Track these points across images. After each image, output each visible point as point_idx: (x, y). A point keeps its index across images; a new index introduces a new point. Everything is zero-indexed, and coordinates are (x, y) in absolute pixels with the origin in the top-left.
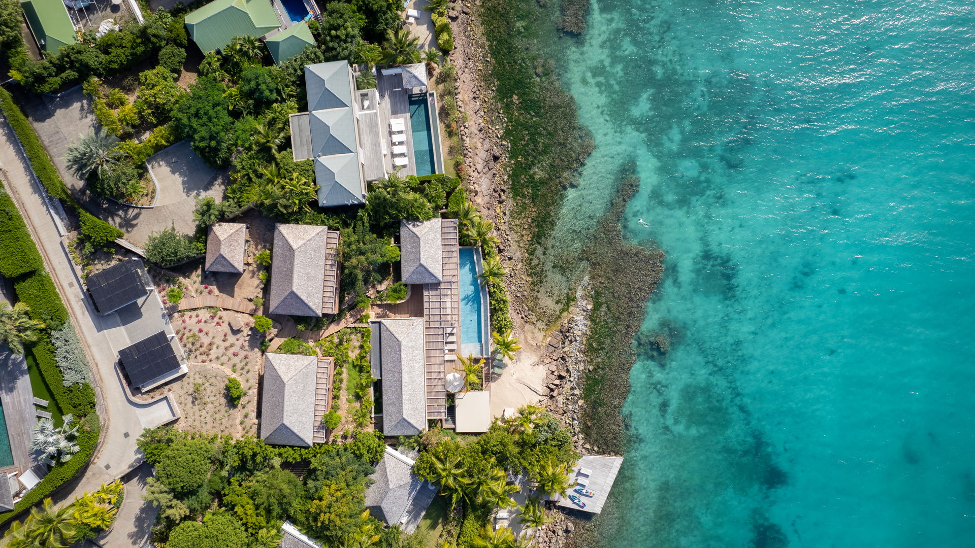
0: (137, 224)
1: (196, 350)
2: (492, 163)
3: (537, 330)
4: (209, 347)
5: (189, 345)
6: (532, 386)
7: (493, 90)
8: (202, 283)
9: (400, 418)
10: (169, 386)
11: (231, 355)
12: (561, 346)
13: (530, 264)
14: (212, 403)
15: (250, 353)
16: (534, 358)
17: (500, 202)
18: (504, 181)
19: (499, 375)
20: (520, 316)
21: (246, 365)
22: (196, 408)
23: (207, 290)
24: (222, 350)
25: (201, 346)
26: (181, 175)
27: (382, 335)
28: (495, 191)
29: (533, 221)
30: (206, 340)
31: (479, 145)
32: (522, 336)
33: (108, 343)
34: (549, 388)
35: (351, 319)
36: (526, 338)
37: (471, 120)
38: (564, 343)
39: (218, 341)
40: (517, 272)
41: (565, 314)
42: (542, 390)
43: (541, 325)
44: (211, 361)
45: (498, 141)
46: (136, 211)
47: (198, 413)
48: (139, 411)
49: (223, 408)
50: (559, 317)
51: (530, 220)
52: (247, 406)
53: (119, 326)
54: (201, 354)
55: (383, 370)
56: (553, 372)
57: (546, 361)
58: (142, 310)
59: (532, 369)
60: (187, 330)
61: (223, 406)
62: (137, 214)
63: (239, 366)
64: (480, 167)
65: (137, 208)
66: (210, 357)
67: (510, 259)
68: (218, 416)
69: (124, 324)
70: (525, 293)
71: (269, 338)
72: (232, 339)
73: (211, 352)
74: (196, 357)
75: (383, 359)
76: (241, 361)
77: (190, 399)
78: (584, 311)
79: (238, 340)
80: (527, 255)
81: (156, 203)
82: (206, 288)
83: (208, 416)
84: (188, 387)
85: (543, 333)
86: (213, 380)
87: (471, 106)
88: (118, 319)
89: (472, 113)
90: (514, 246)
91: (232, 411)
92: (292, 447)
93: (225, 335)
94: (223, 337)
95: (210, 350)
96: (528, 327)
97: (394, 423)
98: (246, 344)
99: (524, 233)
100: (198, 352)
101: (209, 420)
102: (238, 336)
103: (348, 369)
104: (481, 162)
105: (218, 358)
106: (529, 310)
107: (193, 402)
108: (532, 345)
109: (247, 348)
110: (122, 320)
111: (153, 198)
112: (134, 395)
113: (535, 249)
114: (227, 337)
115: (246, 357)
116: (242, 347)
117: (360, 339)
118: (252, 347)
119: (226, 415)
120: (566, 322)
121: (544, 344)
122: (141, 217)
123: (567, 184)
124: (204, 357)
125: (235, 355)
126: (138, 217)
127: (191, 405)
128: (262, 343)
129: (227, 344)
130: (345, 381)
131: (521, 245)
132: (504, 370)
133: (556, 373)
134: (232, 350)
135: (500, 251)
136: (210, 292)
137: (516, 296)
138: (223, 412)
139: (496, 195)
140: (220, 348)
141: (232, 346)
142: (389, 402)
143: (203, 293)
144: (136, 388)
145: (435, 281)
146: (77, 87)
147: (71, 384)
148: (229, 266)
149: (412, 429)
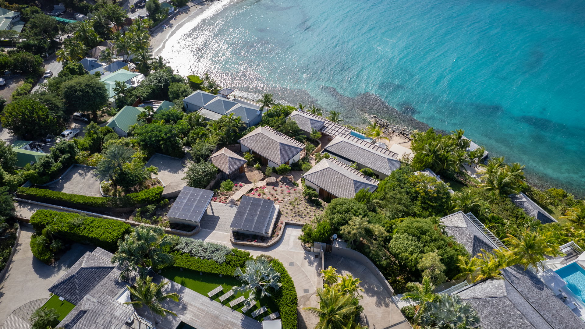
4: (273, 197)
9: (387, 160)
15: (294, 188)
22: (307, 218)
23: (239, 186)
24: (281, 195)
26: (164, 170)
27: (333, 151)
30: (268, 196)
39: (273, 192)
48: (281, 248)
53: (211, 232)
58: (215, 215)
61: (317, 210)
66: (280, 199)
69: (213, 230)
71: (293, 181)
73: (277, 197)
75: (346, 157)
81: (165, 184)
82: (236, 186)
84: (289, 214)
88: (207, 230)
93: (273, 189)
97: (388, 166)
98: (287, 186)
107: (302, 217)
110: (210, 229)
111: (159, 183)
112: (267, 243)
114: (275, 189)
115: (295, 191)
116: (288, 188)
118: (291, 186)
125: (289, 193)
128: (293, 183)
134: (285, 193)
136: (241, 186)
138: (321, 212)
141: (282, 191)
142: (373, 164)
143: (238, 189)
144: (264, 239)
145: (322, 124)
146: (70, 168)
147: (224, 258)
148: (239, 162)
149: (396, 163)
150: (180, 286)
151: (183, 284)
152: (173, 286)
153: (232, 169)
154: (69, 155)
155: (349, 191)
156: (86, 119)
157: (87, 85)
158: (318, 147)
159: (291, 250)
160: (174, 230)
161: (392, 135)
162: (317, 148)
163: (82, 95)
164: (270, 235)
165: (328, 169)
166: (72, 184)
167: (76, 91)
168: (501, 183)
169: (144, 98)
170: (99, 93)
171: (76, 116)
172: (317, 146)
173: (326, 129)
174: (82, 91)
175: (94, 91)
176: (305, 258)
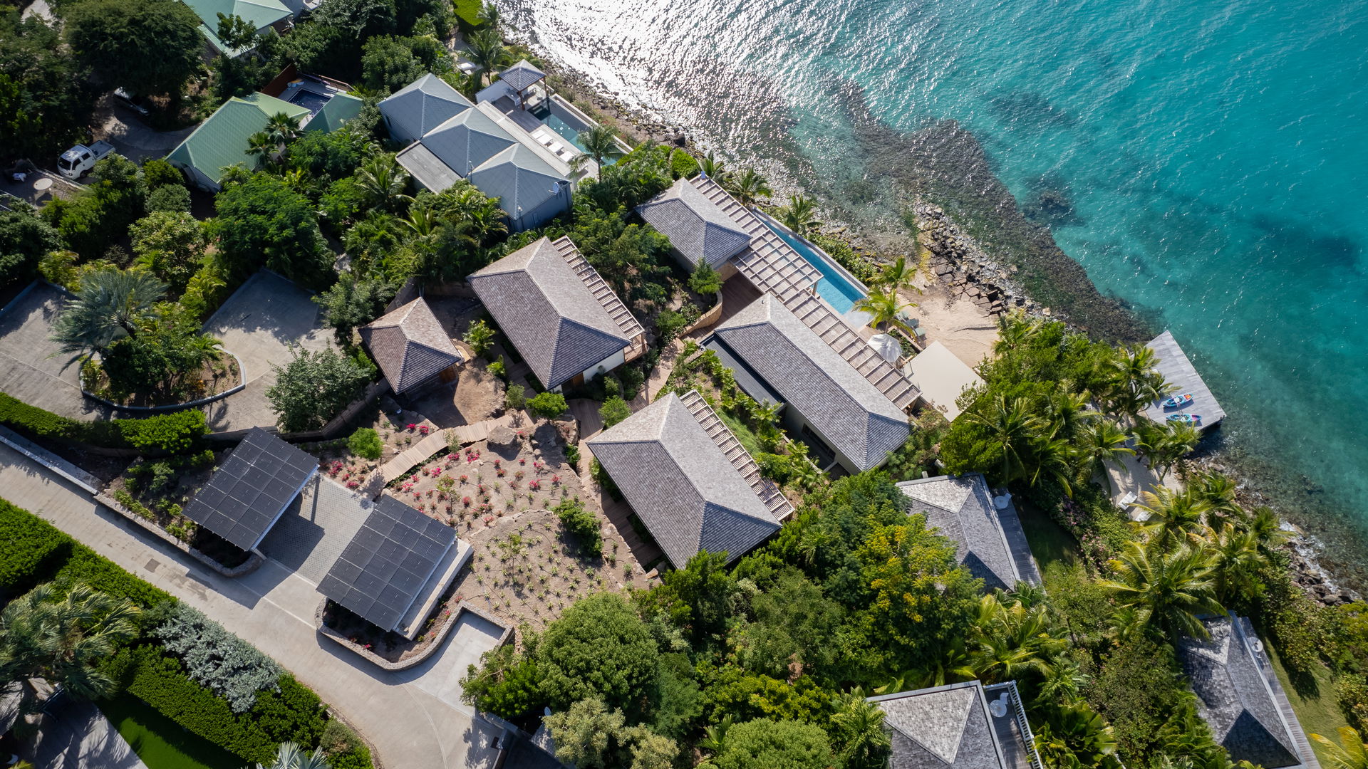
0: (229, 423)
1: (462, 517)
4: (482, 498)
8: (400, 430)
9: (865, 418)
10: (454, 596)
11: (529, 492)
12: (954, 268)
14: (556, 575)
15: (558, 475)
16: (940, 300)
21: (565, 493)
22: (532, 599)
23: (417, 432)
24: (507, 493)
25: (467, 505)
26: (265, 327)
27: (733, 346)
30: (470, 492)
33: (284, 612)
34: (995, 312)
35: (671, 362)
38: (954, 264)
39: (491, 480)
44: (500, 515)
46: (216, 406)
47: (542, 608)
48: (423, 684)
49: (582, 574)
50: (918, 244)
52: (618, 556)
53: (287, 575)
54: (476, 516)
55: (777, 388)
56: (978, 296)
58: (316, 522)
59: (951, 311)
60: (424, 497)
61: (578, 571)
62: (220, 410)
63: (555, 504)
65: (216, 400)
66: (495, 511)
68: (581, 592)
69: (295, 568)
71: (570, 440)
72: (511, 467)
73: (492, 501)
74: (469, 524)
75: (763, 374)
76: (552, 494)
77: (509, 593)
79: (523, 463)
81: (246, 378)
82: (413, 430)
83: (564, 600)
84: (492, 574)
85: (919, 271)
86: (528, 537)
88: (280, 566)
91: (599, 575)
92: (749, 553)
93: (497, 466)
94: (495, 472)
95: (486, 501)
97: (864, 437)
98: (541, 461)
100: (467, 518)
102: (520, 456)
105: (510, 507)
107: (519, 594)
109: (547, 467)
110: (286, 564)
111: (235, 373)
112: (393, 660)
114: (503, 467)
115: (556, 483)
116: (539, 470)
117: (706, 377)
118: (554, 462)
119: (595, 583)
120: (930, 242)
121: (933, 281)
122: (231, 409)
124: (485, 517)
125: (536, 488)
126: (225, 413)
127: (519, 601)
128: (567, 451)
129: (510, 477)
132: (922, 328)
133: (985, 295)
134: (525, 486)
136: (424, 433)
138: (585, 582)
140: (502, 489)
141: (519, 477)
142: (827, 418)
143: (413, 441)
144: (392, 643)
145: (741, 241)
146: (26, 291)
147: (252, 699)
148: (435, 358)
149: (894, 429)
150: (128, 749)
151: (136, 747)
152: (110, 744)
153: (411, 380)
154: (21, 257)
155: (687, 532)
156: (144, 111)
157: (133, 22)
158: (709, 314)
159: (445, 701)
160: (196, 553)
161: (958, 290)
162: (703, 317)
163: (119, 50)
164: (409, 636)
165: (654, 446)
166: (19, 342)
167: (103, 36)
168: (1166, 591)
169: (303, 66)
170: (168, 47)
171: (119, 97)
172: (705, 311)
173: (751, 257)
174: (119, 37)
175: (150, 42)
176: (467, 737)
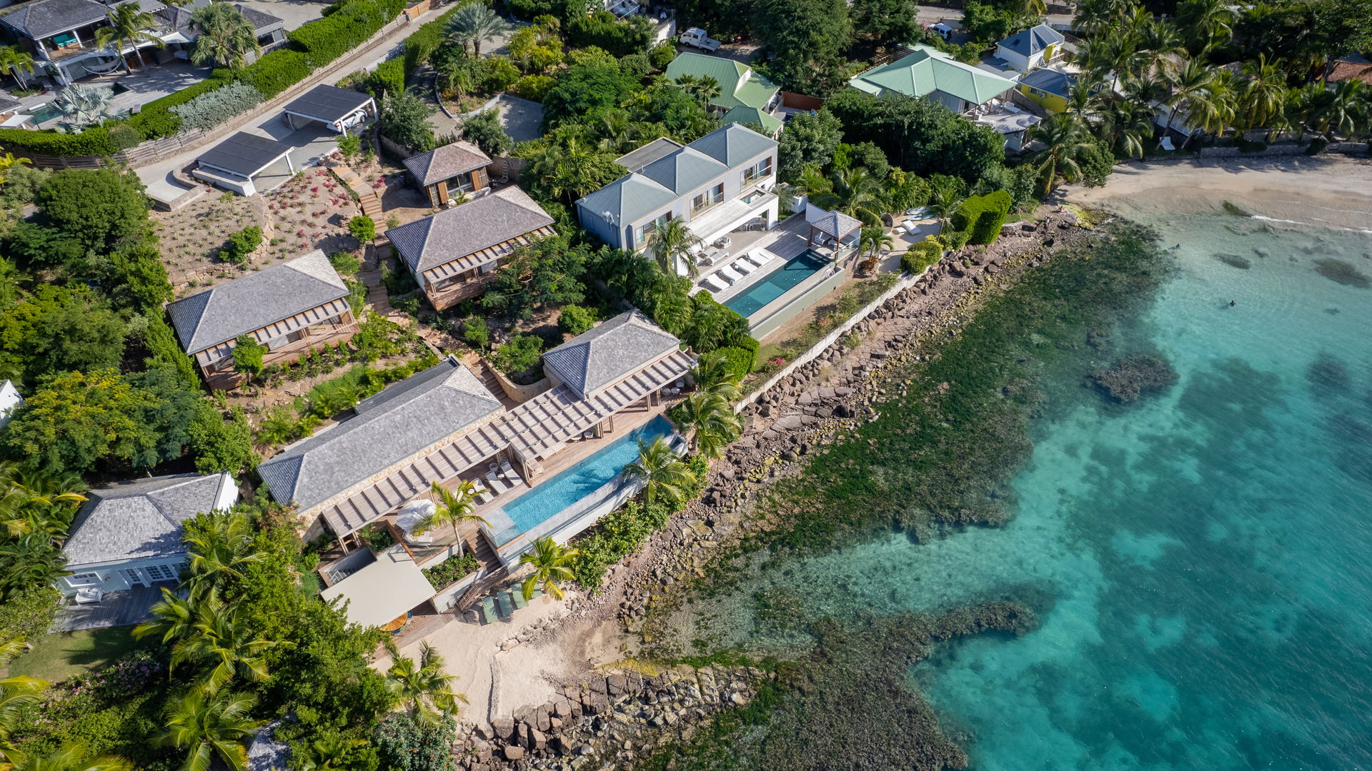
2: (826, 411)
3: (617, 643)
4: (295, 205)
5: (286, 190)
6: (500, 693)
7: (923, 359)
8: (384, 177)
11: (296, 230)
12: (619, 701)
13: (728, 558)
14: (209, 234)
16: (559, 670)
17: (784, 456)
18: (819, 444)
19: (483, 621)
20: (624, 599)
22: (193, 221)
24: (299, 218)
25: (292, 198)
28: (793, 440)
29: (801, 516)
30: (304, 200)
31: (835, 381)
32: (587, 625)
34: (516, 728)
35: (439, 342)
36: (589, 634)
37: (856, 354)
38: (629, 703)
39: (310, 210)
40: (696, 546)
41: (688, 668)
42: (503, 715)
43: (633, 644)
44: (276, 213)
45: (866, 403)
46: (436, 109)
47: (185, 225)
49: (206, 249)
50: (673, 663)
51: (797, 510)
52: (224, 279)
54: (281, 203)
56: (554, 714)
57: (568, 691)
59: (536, 678)
63: (283, 245)
64: (805, 398)
65: (441, 108)
66: (281, 211)
67: (710, 523)
68: (191, 248)
70: (671, 581)
72: (321, 221)
73: (289, 209)
74: (274, 199)
76: (293, 244)
77: (204, 211)
78: (722, 695)
79: (324, 227)
80: (737, 543)
83: (187, 237)
85: (621, 656)
86: (246, 220)
87: (876, 345)
89: (868, 350)
90: (734, 518)
91: (206, 261)
93: (323, 213)
94: (319, 212)
95: (291, 206)
96: (612, 626)
98: (323, 237)
99: (768, 516)
100: (281, 199)
101: (181, 240)
102: (330, 225)
103: (352, 373)
104: (815, 395)
105: (283, 219)
106: (647, 608)
107: (200, 215)
108: (582, 653)
109: (317, 240)
113: (756, 549)
114: (321, 216)
115: (301, 246)
116: (315, 236)
118: (323, 245)
119: (197, 256)
120: (675, 679)
121: (600, 671)
123: (905, 522)
124: (276, 205)
125: (299, 235)
127: (195, 215)
129: (311, 220)
130: (329, 376)
131: (746, 525)
132: (499, 623)
133: (557, 722)
134: (304, 228)
135: (709, 501)
136: (376, 187)
137: (654, 573)
138: (199, 251)
139: (789, 444)
140: (301, 215)
